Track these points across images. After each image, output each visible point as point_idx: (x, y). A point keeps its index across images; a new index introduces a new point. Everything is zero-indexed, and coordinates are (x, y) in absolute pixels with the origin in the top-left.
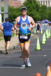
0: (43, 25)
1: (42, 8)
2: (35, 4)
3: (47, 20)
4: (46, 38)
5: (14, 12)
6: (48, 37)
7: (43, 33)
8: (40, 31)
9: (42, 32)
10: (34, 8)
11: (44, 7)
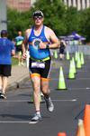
0: (71, 43)
1: (68, 11)
2: (56, 5)
3: (77, 35)
4: (76, 68)
5: (18, 20)
6: (79, 66)
7: (71, 59)
8: (65, 54)
9: (68, 57)
10: (53, 12)
11: (73, 10)
